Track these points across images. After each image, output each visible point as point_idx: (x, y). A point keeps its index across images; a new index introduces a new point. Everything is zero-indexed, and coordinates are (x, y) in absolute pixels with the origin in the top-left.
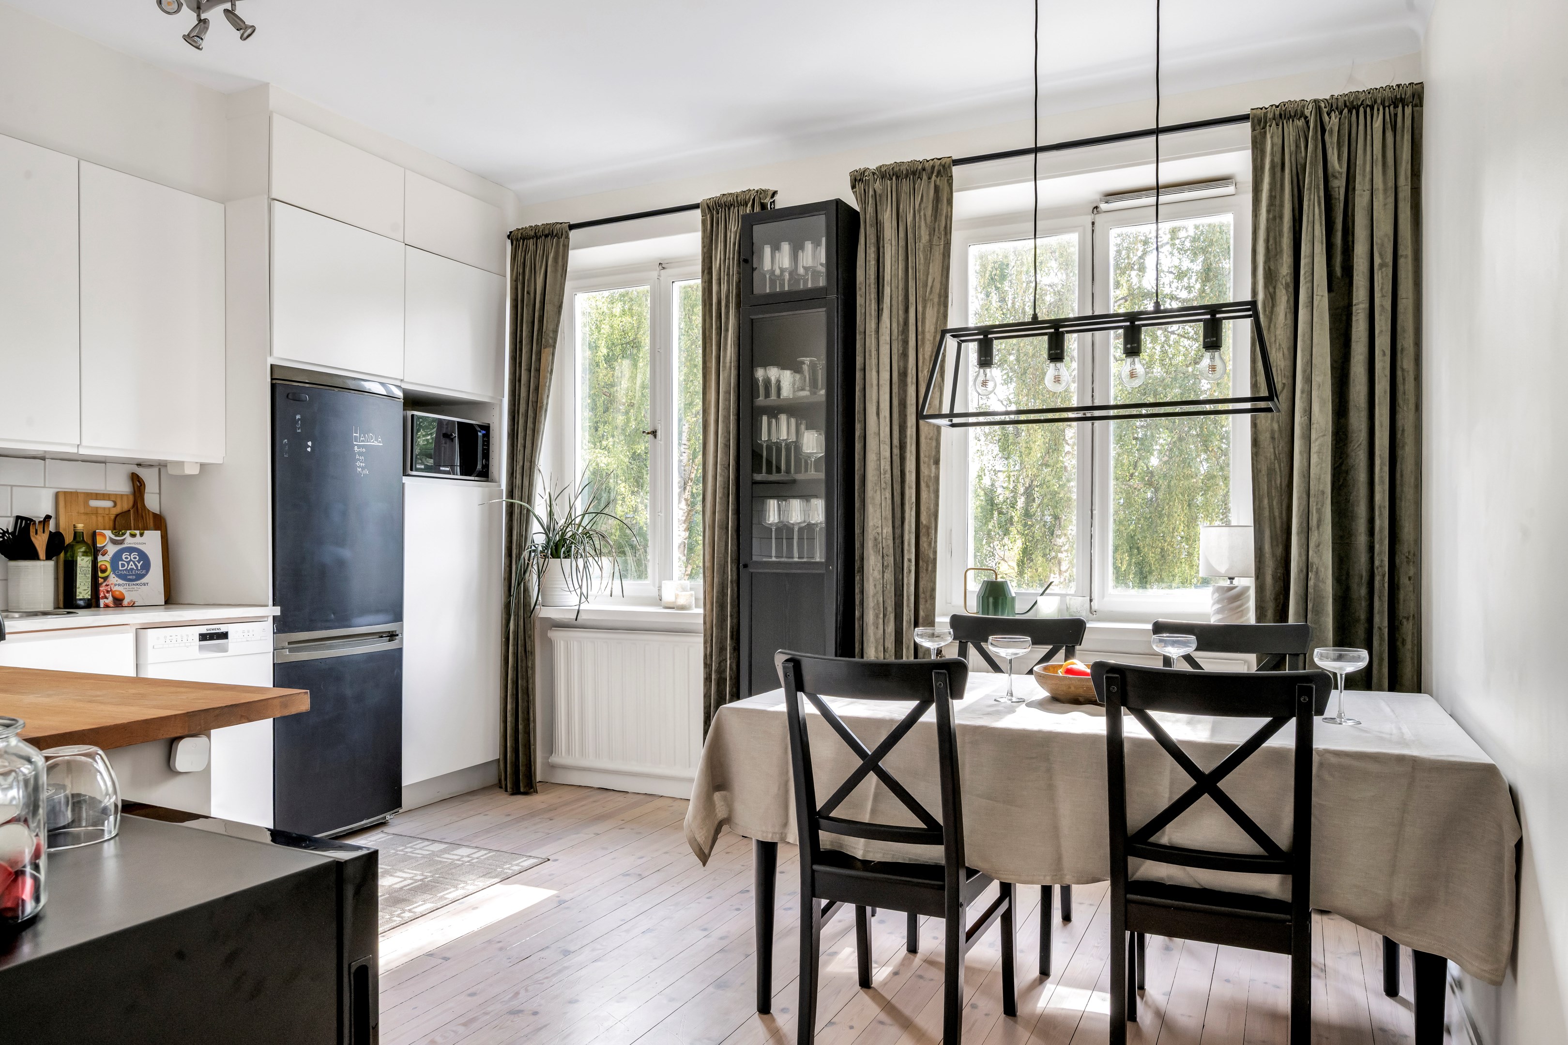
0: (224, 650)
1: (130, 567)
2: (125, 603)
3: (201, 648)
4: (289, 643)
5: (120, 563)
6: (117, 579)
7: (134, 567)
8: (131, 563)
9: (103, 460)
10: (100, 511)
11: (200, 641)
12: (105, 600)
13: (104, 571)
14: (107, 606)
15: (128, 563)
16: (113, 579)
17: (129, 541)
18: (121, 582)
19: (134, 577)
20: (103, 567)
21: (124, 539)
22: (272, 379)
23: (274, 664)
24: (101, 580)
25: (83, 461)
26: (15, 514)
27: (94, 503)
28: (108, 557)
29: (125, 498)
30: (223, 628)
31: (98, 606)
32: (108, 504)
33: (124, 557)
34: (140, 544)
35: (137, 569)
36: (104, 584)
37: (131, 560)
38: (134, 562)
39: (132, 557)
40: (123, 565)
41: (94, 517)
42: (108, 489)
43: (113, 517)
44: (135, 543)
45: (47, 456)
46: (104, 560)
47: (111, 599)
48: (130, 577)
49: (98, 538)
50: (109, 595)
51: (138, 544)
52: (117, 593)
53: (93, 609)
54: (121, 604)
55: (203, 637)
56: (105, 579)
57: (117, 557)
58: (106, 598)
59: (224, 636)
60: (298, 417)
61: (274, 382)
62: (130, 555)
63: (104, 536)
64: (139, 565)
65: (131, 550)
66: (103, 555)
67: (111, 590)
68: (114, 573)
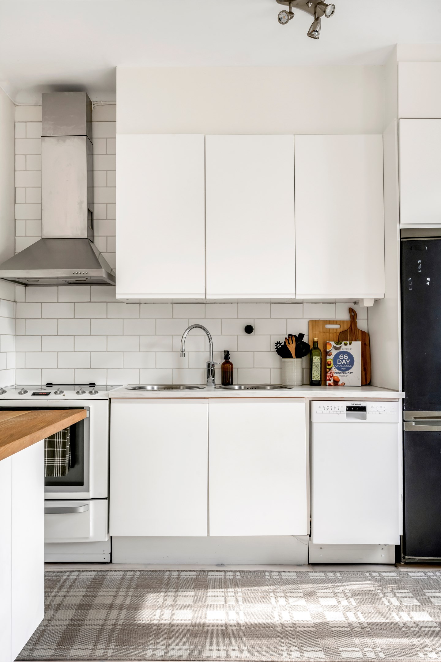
0: (364, 418)
1: (343, 363)
2: (340, 383)
3: (347, 415)
4: (415, 418)
5: (338, 360)
6: (336, 369)
7: (345, 363)
8: (344, 360)
9: (334, 301)
10: (331, 331)
11: (347, 411)
12: (329, 381)
13: (329, 365)
14: (330, 385)
15: (342, 360)
16: (334, 370)
17: (344, 348)
18: (338, 371)
19: (345, 369)
20: (329, 362)
21: (341, 347)
22: (401, 239)
23: (403, 431)
24: (328, 370)
25: (323, 303)
26: (288, 334)
27: (329, 326)
28: (332, 357)
29: (346, 323)
30: (363, 404)
31: (326, 385)
32: (337, 326)
33: (340, 357)
34: (349, 349)
35: (347, 364)
36: (329, 372)
37: (344, 359)
38: (345, 360)
39: (344, 357)
40: (339, 362)
41: (328, 334)
42: (337, 318)
43: (338, 334)
44: (346, 349)
45: (304, 302)
46: (330, 359)
47: (332, 381)
48: (343, 369)
49: (328, 346)
50: (332, 379)
51: (348, 349)
52: (336, 378)
53: (322, 387)
54: (337, 384)
55: (349, 409)
56: (330, 369)
57: (337, 357)
58: (330, 380)
59: (363, 409)
60: (419, 262)
61: (402, 240)
62: (343, 356)
63: (330, 344)
64: (348, 362)
65: (344, 353)
66: (330, 356)
67: (333, 376)
68: (335, 366)
